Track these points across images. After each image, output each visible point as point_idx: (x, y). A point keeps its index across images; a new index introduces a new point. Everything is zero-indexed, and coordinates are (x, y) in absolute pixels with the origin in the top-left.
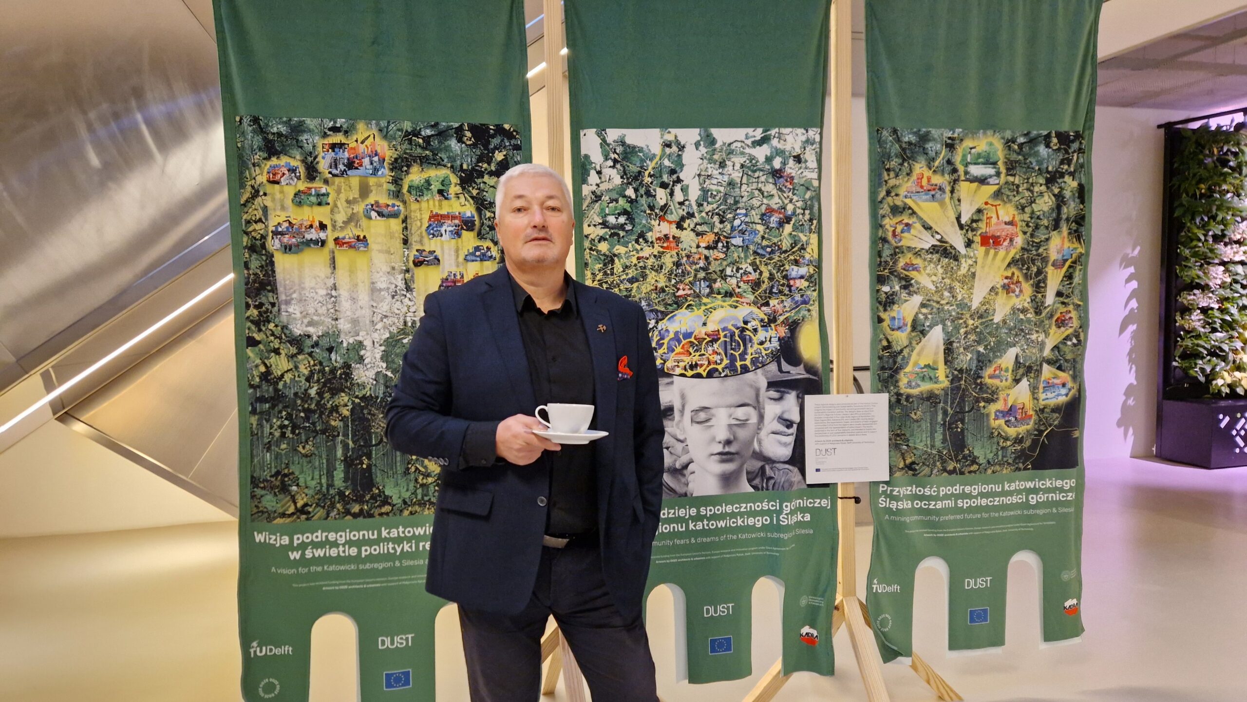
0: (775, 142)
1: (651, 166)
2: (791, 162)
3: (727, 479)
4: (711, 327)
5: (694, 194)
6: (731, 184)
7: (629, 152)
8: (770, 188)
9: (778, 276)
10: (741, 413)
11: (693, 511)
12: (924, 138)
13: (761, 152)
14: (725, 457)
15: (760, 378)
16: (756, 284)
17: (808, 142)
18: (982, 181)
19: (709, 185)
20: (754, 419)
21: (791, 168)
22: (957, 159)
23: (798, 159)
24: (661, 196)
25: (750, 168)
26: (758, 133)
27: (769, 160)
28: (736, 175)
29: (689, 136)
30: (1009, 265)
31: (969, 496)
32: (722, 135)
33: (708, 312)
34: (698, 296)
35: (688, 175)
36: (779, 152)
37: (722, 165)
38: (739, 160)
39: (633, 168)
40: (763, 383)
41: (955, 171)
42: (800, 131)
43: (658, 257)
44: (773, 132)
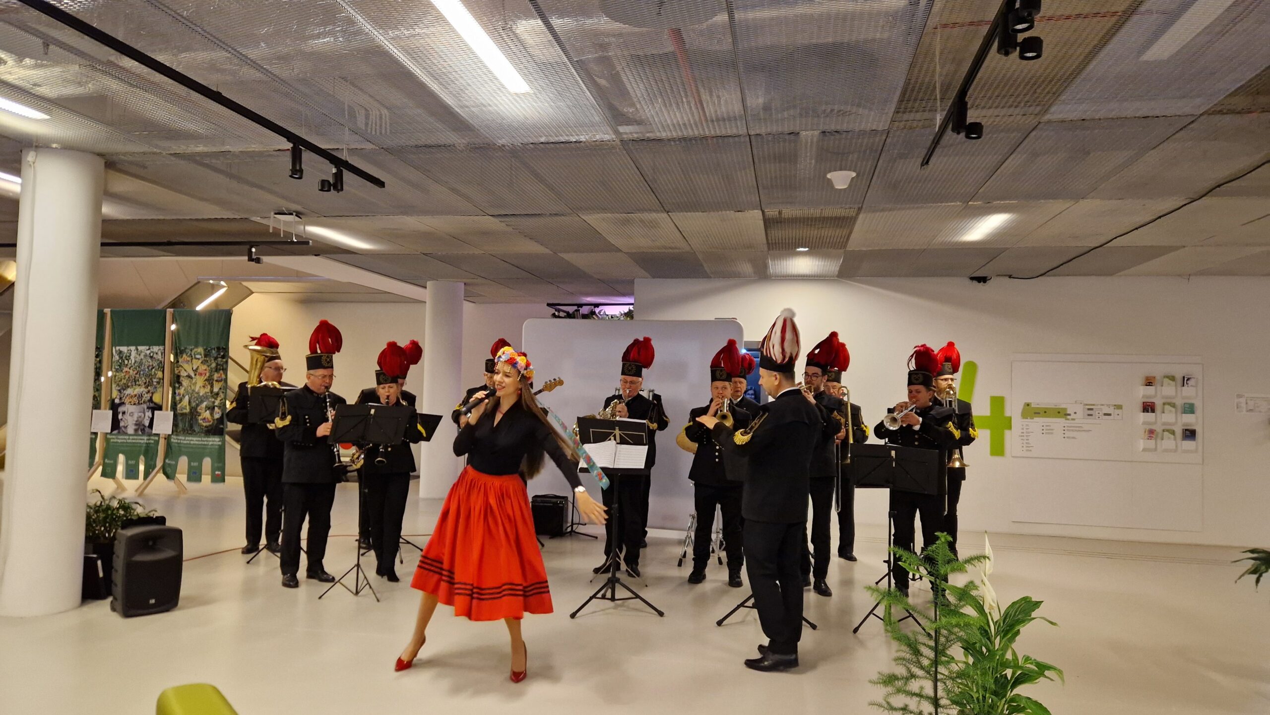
0: (151, 350)
1: (125, 355)
2: (155, 354)
3: (136, 430)
4: (135, 393)
5: (133, 362)
6: (141, 359)
7: (121, 352)
8: (150, 360)
9: (151, 381)
10: (140, 414)
11: (128, 437)
12: (186, 348)
13: (148, 352)
14: (136, 425)
15: (145, 406)
16: (145, 383)
17: (160, 349)
18: (199, 359)
19: (137, 360)
20: (143, 416)
21: (155, 356)
22: (193, 354)
23: (157, 353)
24: (126, 362)
25: (146, 356)
26: (148, 348)
27: (150, 354)
28: (143, 357)
29: (133, 348)
30: (205, 381)
31: (193, 441)
32: (140, 348)
33: (134, 389)
34: (132, 385)
35: (132, 357)
36: (152, 352)
37: (140, 355)
38: (143, 354)
39: (121, 356)
40: (146, 408)
41: (192, 357)
42: (157, 347)
43: (125, 376)
44: (151, 347)
